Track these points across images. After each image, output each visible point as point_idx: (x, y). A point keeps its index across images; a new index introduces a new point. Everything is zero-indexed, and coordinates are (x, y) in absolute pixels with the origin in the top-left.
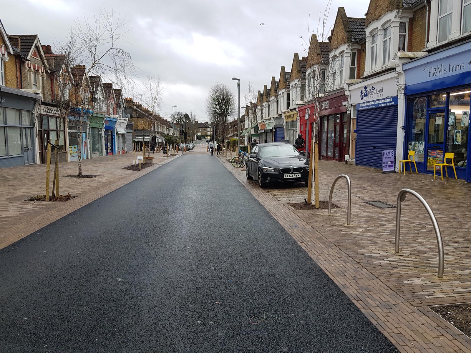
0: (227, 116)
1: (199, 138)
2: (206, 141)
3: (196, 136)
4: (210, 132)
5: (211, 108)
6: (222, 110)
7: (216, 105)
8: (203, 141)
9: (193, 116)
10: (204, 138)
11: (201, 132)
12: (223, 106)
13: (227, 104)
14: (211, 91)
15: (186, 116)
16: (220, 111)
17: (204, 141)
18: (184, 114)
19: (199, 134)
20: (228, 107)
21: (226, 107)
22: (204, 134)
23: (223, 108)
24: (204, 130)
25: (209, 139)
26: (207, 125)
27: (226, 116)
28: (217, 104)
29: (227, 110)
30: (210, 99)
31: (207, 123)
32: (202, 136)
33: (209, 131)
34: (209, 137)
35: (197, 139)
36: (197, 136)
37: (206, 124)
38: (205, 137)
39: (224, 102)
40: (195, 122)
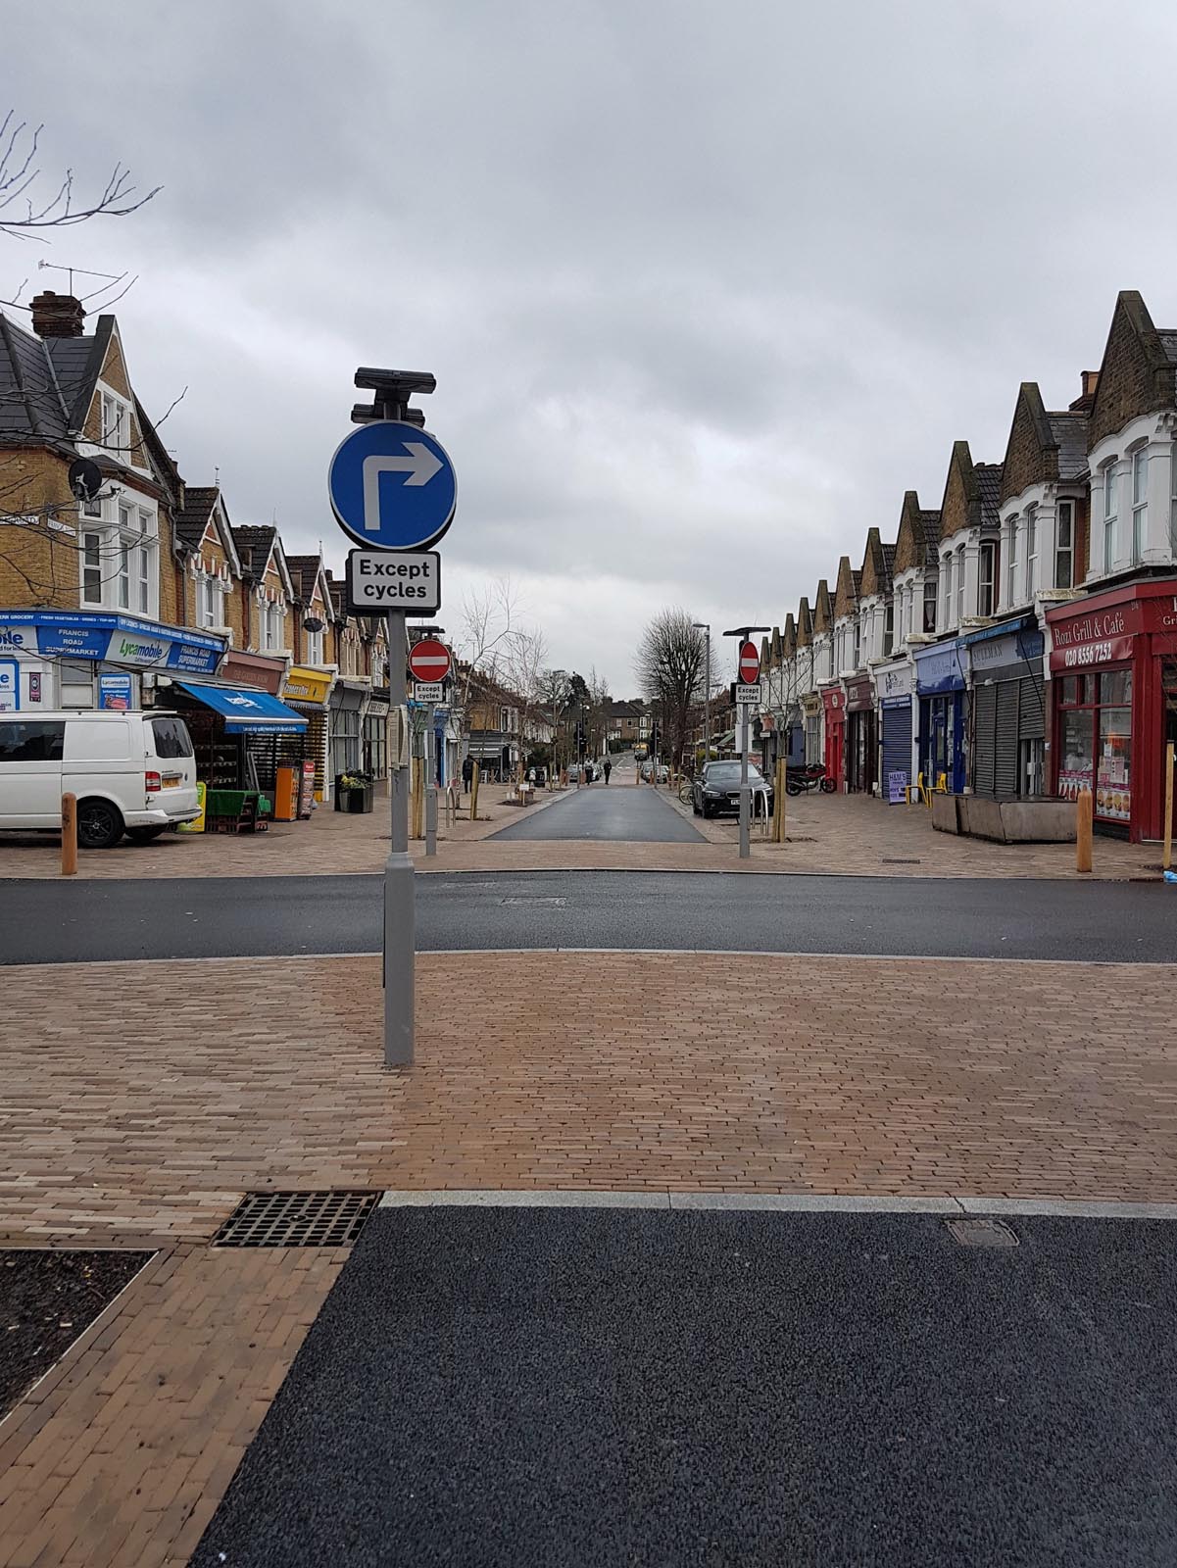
0: (692, 690)
1: (616, 748)
2: (636, 757)
3: (604, 741)
4: (647, 728)
5: (650, 672)
6: (679, 677)
7: (662, 663)
8: (626, 756)
9: (598, 685)
10: (630, 748)
11: (619, 729)
12: (681, 666)
13: (692, 660)
14: (651, 627)
15: (578, 682)
16: (673, 679)
17: (628, 756)
18: (572, 675)
19: (613, 736)
20: (696, 668)
21: (688, 669)
22: (628, 735)
23: (681, 670)
24: (630, 723)
25: (644, 752)
26: (640, 708)
27: (689, 693)
28: (665, 660)
29: (692, 676)
30: (647, 649)
31: (639, 701)
32: (624, 741)
33: (643, 728)
34: (644, 746)
35: (609, 752)
36: (610, 743)
37: (636, 706)
38: (633, 746)
39: (684, 656)
40: (604, 699)
